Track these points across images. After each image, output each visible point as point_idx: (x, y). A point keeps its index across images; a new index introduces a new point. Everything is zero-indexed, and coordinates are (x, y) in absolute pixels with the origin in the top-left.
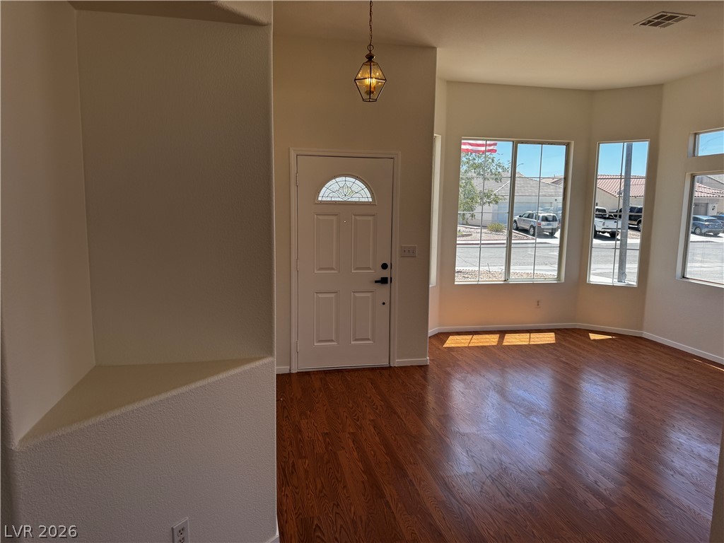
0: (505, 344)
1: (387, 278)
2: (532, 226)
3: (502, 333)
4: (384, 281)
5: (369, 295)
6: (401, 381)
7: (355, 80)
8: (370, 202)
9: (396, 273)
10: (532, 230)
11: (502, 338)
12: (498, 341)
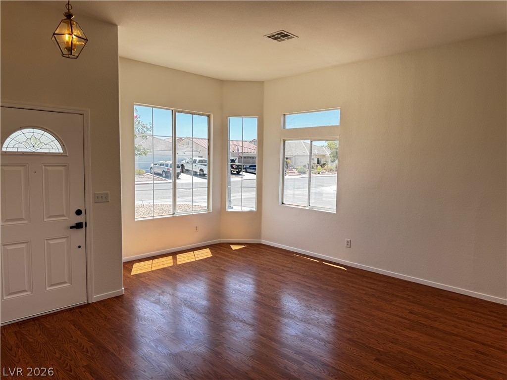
0: (179, 263)
1: (82, 223)
2: (163, 171)
3: (174, 254)
4: (79, 226)
5: (64, 240)
6: (103, 316)
7: (54, 34)
8: (61, 154)
9: (90, 218)
10: (164, 174)
11: (175, 258)
12: (173, 262)
